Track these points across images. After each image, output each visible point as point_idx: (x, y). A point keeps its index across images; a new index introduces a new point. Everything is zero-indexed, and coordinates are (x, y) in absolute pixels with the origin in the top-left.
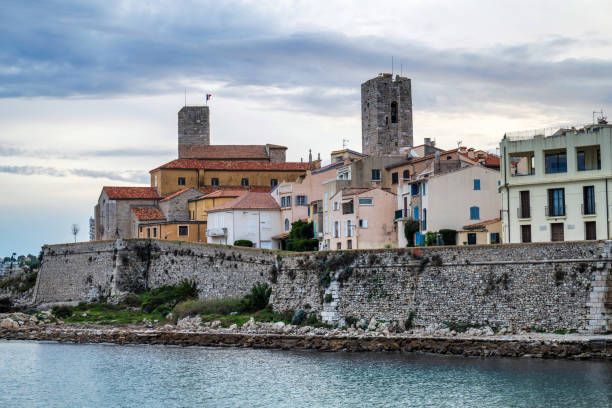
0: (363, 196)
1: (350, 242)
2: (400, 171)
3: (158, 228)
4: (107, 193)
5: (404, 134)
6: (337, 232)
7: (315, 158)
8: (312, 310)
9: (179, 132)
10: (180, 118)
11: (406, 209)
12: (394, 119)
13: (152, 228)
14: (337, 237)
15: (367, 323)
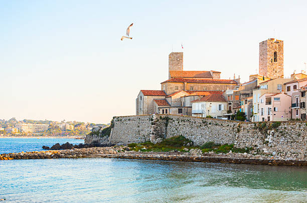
0: (276, 96)
1: (269, 117)
2: (292, 86)
3: (168, 109)
4: (143, 93)
5: (280, 67)
6: (262, 113)
7: (237, 78)
8: (258, 147)
9: (169, 64)
10: (169, 58)
11: (297, 103)
12: (275, 60)
13: (165, 109)
14: (262, 115)
15: (286, 154)
